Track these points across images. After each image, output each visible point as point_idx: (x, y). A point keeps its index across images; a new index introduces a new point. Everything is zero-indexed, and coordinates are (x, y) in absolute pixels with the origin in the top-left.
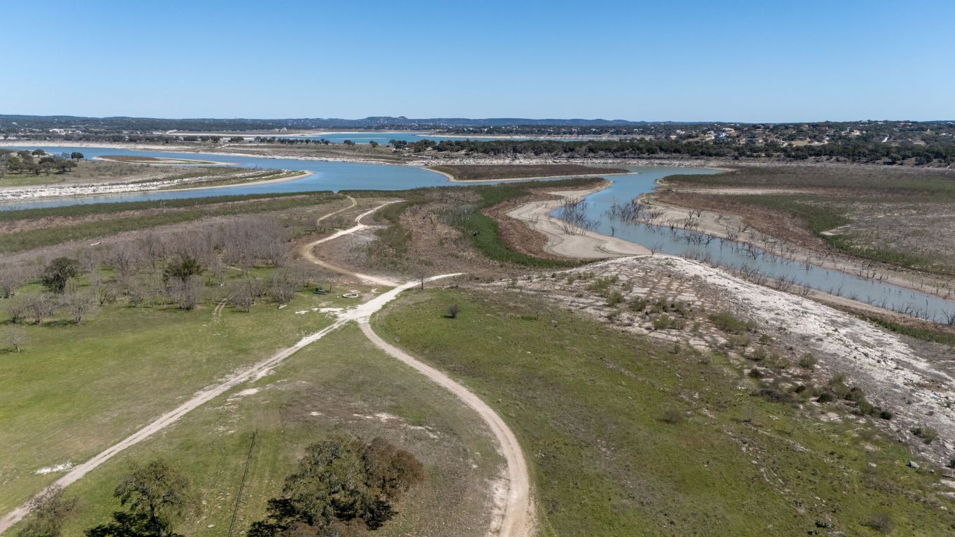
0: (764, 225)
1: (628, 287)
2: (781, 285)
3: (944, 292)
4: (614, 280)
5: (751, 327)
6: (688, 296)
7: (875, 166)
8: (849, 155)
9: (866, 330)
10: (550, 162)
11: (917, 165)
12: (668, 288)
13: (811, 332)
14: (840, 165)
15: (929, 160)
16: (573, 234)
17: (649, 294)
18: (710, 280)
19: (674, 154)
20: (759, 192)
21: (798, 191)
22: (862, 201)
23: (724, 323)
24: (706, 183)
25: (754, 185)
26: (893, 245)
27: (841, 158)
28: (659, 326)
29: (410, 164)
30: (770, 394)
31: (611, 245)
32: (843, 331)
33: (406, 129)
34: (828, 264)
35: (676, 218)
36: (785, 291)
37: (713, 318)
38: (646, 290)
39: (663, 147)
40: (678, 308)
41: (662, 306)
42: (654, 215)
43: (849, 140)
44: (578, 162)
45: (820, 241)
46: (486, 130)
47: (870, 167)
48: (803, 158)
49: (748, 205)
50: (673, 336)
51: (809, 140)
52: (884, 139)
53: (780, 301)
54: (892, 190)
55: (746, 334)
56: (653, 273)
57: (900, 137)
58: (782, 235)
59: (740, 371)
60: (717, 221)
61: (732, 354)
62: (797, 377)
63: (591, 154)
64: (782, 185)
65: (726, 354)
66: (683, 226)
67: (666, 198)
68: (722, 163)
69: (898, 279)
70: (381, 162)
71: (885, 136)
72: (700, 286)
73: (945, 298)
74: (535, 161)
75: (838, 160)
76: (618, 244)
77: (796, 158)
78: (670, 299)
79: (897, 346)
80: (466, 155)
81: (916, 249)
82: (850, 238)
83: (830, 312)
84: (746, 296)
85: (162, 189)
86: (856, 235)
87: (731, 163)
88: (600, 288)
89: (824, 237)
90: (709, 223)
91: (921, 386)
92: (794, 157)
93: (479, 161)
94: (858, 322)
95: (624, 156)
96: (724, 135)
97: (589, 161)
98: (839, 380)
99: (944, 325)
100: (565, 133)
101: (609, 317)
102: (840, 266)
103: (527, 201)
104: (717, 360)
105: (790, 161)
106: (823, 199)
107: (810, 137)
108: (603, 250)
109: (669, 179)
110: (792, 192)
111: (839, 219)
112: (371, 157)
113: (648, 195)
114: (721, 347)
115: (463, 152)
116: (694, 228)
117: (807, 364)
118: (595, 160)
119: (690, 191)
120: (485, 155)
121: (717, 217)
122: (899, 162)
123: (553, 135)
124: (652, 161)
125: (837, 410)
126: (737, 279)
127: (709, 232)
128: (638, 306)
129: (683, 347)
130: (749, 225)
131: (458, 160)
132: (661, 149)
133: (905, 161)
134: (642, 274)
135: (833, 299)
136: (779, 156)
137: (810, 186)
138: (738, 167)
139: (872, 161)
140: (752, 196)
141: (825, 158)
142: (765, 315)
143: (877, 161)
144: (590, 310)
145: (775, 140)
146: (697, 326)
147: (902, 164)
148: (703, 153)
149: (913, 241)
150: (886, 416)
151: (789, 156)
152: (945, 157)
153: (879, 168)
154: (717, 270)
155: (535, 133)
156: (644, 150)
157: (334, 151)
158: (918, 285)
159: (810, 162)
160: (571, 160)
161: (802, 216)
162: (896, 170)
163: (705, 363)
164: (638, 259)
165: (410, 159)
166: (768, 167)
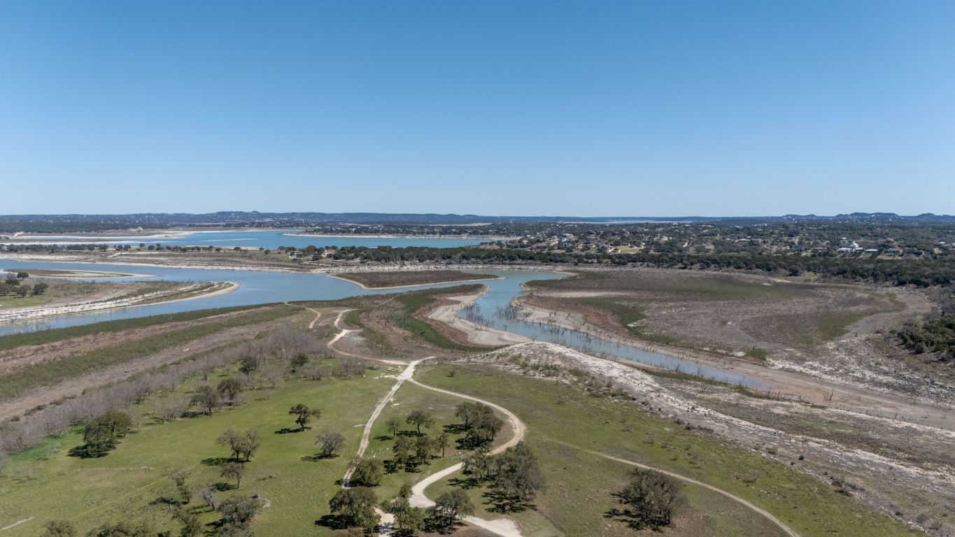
0: (596, 321)
1: (528, 359)
2: (603, 356)
3: (681, 356)
4: (520, 356)
5: (587, 374)
6: (558, 362)
7: (673, 270)
8: (656, 262)
9: (638, 374)
10: (432, 268)
11: (700, 269)
12: (547, 359)
13: (613, 375)
14: (649, 269)
15: (708, 266)
16: (481, 330)
17: (539, 362)
18: (567, 354)
19: (529, 261)
20: (593, 294)
21: (619, 294)
22: (657, 301)
23: (576, 373)
24: (556, 288)
25: (590, 289)
26: (664, 332)
27: (651, 264)
28: (548, 375)
29: (314, 271)
30: (594, 396)
31: (507, 336)
32: (628, 375)
33: (268, 226)
34: (629, 344)
35: (542, 317)
36: (605, 359)
37: (570, 371)
38: (537, 360)
39: (521, 255)
40: (555, 368)
41: (547, 367)
42: (527, 315)
43: (660, 245)
44: (455, 267)
45: (627, 330)
46: (354, 230)
47: (670, 271)
48: (624, 264)
49: (586, 306)
50: (554, 379)
51: (630, 245)
52: (685, 244)
53: (602, 363)
54: (678, 292)
55: (585, 377)
56: (538, 352)
57: (696, 242)
58: (606, 327)
59: (584, 389)
60: (567, 318)
61: (580, 384)
62: (605, 390)
63: (465, 261)
64: (609, 288)
65: (577, 384)
66: (546, 322)
67: (532, 301)
68: (566, 268)
69: (662, 351)
70: (286, 270)
71: (685, 241)
72: (563, 357)
73: (681, 359)
74: (420, 268)
75: (648, 266)
76: (510, 336)
77: (619, 264)
78: (550, 364)
79: (649, 379)
80: (361, 263)
81: (675, 334)
82: (643, 328)
83: (624, 367)
84: (586, 361)
85: (133, 304)
86: (646, 326)
87: (573, 268)
88: (515, 360)
89: (629, 328)
90: (564, 320)
91: (652, 392)
92: (617, 263)
93: (373, 267)
94: (636, 371)
95: (491, 262)
96: (565, 240)
97: (464, 267)
98: (621, 390)
99: (673, 371)
100: (428, 233)
101: (524, 373)
102: (634, 344)
103: (437, 306)
104: (574, 387)
105: (615, 266)
106: (634, 300)
107: (631, 243)
108: (503, 340)
109: (531, 284)
110: (614, 294)
111: (640, 315)
112: (274, 265)
113: (519, 298)
114: (575, 382)
115: (358, 260)
116: (553, 324)
117: (609, 386)
118: (468, 266)
119: (546, 294)
120: (378, 263)
121: (566, 315)
122: (689, 267)
123: (417, 235)
124: (513, 266)
125: (617, 399)
126: (581, 354)
127: (563, 326)
128: (536, 368)
129: (560, 382)
130: (586, 320)
131: (355, 267)
132: (519, 257)
133: (693, 267)
134: (532, 353)
135: (629, 362)
136: (607, 262)
137: (626, 289)
138: (577, 272)
139: (671, 266)
140: (588, 298)
141: (639, 263)
142: (594, 369)
143: (674, 267)
144: (513, 370)
145: (605, 245)
146: (564, 375)
147: (690, 269)
148: (551, 260)
149: (675, 328)
150: (634, 399)
151: (614, 263)
152: (718, 264)
153: (676, 272)
154: (570, 349)
155: (401, 233)
156: (507, 258)
157: (230, 259)
158: (670, 353)
159: (628, 268)
160: (450, 266)
161: (618, 314)
162: (687, 273)
163: (569, 387)
164: (527, 345)
165: (311, 267)
166: (599, 272)
